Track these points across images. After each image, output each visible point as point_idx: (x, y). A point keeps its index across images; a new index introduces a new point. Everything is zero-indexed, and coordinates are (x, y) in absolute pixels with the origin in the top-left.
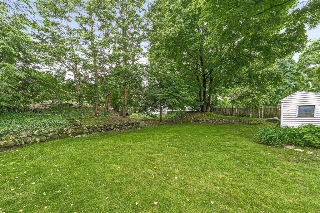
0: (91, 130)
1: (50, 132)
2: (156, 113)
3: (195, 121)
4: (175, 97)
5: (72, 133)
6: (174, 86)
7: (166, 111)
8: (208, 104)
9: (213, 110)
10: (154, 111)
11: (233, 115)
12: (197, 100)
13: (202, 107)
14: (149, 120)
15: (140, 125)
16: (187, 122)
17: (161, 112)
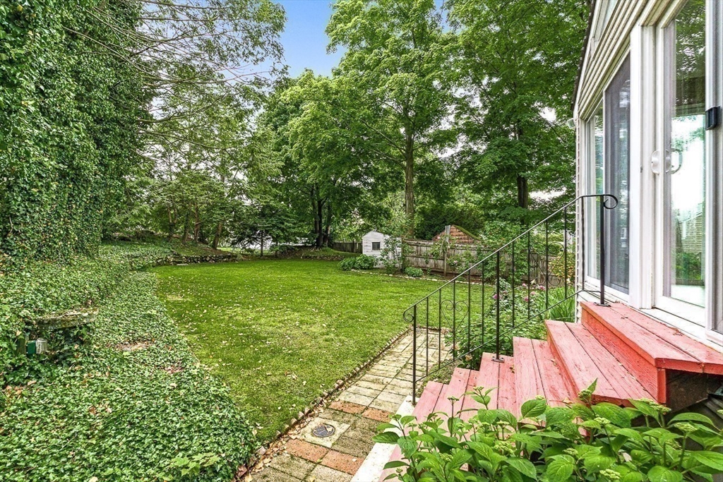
0: (191, 261)
1: (159, 259)
2: (256, 247)
3: (306, 257)
4: (279, 228)
5: (173, 261)
6: (280, 216)
7: (269, 243)
8: (325, 237)
9: (332, 245)
10: (253, 244)
11: (355, 251)
12: (312, 231)
13: (318, 240)
14: (246, 255)
15: (237, 258)
16: (297, 258)
17: (262, 246)
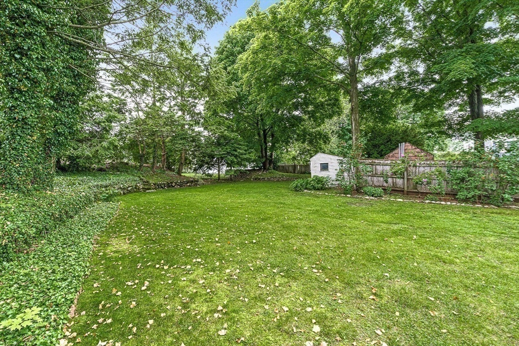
0: (158, 187)
1: (129, 187)
2: (214, 172)
3: (256, 179)
4: (233, 155)
5: (143, 188)
6: (232, 144)
7: (224, 168)
8: (271, 162)
9: (276, 168)
10: (211, 170)
11: (296, 172)
12: (259, 157)
13: (264, 164)
14: (206, 179)
15: (199, 183)
16: (248, 180)
17: (219, 171)
